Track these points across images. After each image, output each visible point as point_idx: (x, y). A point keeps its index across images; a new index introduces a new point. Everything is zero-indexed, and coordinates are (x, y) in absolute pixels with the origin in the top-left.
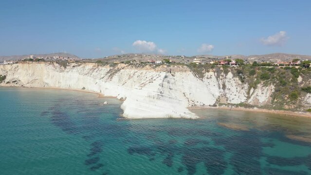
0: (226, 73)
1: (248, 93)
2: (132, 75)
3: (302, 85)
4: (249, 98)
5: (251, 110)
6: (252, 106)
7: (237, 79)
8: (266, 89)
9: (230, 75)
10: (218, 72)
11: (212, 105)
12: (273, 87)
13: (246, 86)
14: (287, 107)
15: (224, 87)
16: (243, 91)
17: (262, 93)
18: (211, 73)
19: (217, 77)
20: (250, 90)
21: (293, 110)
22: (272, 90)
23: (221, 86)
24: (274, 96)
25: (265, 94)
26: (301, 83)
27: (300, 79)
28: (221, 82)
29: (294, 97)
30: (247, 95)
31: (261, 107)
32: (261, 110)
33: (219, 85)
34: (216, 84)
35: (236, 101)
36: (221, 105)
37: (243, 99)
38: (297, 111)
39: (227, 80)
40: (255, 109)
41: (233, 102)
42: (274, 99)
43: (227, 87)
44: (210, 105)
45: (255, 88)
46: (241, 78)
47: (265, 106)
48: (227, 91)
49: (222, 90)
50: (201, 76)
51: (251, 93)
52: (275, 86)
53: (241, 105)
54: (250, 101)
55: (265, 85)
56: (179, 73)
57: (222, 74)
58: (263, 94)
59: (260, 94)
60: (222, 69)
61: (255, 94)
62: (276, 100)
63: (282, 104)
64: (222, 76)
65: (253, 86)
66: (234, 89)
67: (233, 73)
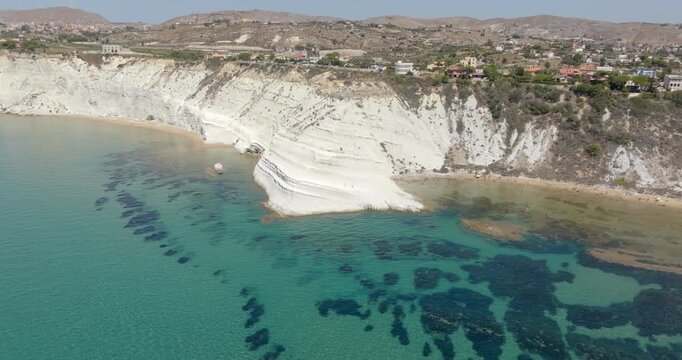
0: (464, 97)
1: (507, 142)
2: (259, 92)
3: (610, 128)
4: (508, 152)
5: (512, 178)
6: (516, 172)
7: (486, 109)
8: (541, 133)
9: (472, 101)
10: (448, 95)
11: (439, 169)
12: (555, 130)
13: (504, 124)
14: (580, 174)
15: (460, 127)
16: (498, 137)
17: (535, 143)
18: (434, 97)
19: (447, 105)
20: (509, 134)
21: (591, 183)
22: (552, 136)
23: (455, 126)
24: (555, 149)
25: (539, 144)
26: (608, 123)
27: (606, 116)
28: (454, 119)
29: (591, 152)
30: (505, 147)
31: (531, 175)
32: (531, 181)
33: (450, 122)
34: (445, 122)
35: (485, 160)
36: (456, 167)
37: (496, 155)
38: (596, 183)
39: (465, 113)
40: (522, 178)
41: (478, 162)
42: (557, 155)
43: (466, 129)
44: (435, 170)
45: (521, 131)
46: (491, 109)
47: (541, 172)
48: (465, 133)
49: (456, 134)
50: (415, 104)
51: (512, 142)
52: (559, 128)
53: (494, 167)
54: (512, 157)
55: (540, 125)
56: (371, 99)
57: (456, 99)
58: (535, 145)
59: (530, 144)
60: (455, 87)
61: (521, 144)
62: (559, 159)
63: (570, 167)
64: (457, 103)
65: (515, 126)
66: (478, 132)
67: (477, 97)
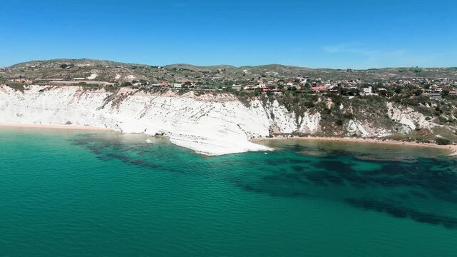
0: (272, 101)
1: (297, 122)
3: (344, 112)
4: (299, 126)
5: (305, 138)
6: (306, 135)
7: (284, 107)
8: (313, 117)
9: (276, 103)
10: (264, 100)
11: (268, 136)
12: (318, 114)
13: (293, 114)
14: (336, 133)
15: (273, 116)
16: (292, 120)
18: (257, 101)
19: (264, 105)
20: (297, 118)
21: (342, 136)
22: (319, 117)
23: (270, 116)
24: (321, 123)
25: (313, 122)
26: (343, 110)
27: (341, 107)
28: (268, 112)
29: (340, 123)
30: (296, 124)
31: (313, 135)
32: (314, 138)
33: (267, 114)
34: (264, 113)
35: (289, 131)
36: (276, 135)
37: (294, 128)
38: (345, 136)
39: (274, 109)
40: (309, 137)
41: (285, 132)
42: (323, 126)
43: (276, 116)
44: (266, 136)
45: (303, 116)
46: (286, 107)
47: (317, 134)
48: (275, 119)
49: (271, 120)
50: (248, 105)
51: (300, 122)
52: (321, 113)
53: (294, 134)
54: (301, 129)
55: (312, 113)
56: (229, 102)
57: (268, 102)
58: (311, 122)
59: (308, 122)
60: (266, 96)
61: (304, 123)
62: (324, 128)
63: (330, 131)
64: (269, 104)
65: (299, 114)
66: (282, 118)
67: (278, 101)
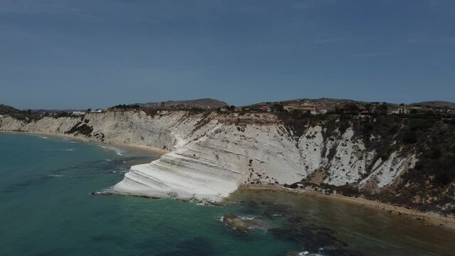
0: (344, 129)
1: (369, 168)
4: (365, 176)
6: (358, 193)
7: (360, 140)
8: (401, 161)
9: (349, 133)
10: (330, 127)
11: (291, 184)
13: (372, 153)
14: (418, 200)
15: (332, 154)
16: (363, 164)
17: (392, 170)
18: (318, 128)
19: (327, 136)
20: (374, 162)
22: (410, 164)
23: (327, 153)
24: (407, 176)
25: (395, 170)
28: (329, 145)
29: (445, 179)
30: (364, 172)
32: (367, 202)
33: (325, 149)
35: (339, 181)
37: (353, 179)
38: (433, 209)
39: (341, 142)
41: (333, 182)
43: (337, 155)
44: (285, 185)
45: (385, 159)
47: (385, 196)
48: (334, 162)
49: (326, 160)
51: (373, 168)
54: (362, 182)
55: (404, 154)
56: (254, 125)
57: (337, 130)
58: (391, 172)
59: (386, 170)
61: (379, 170)
62: (407, 185)
63: (413, 192)
64: (336, 134)
65: (383, 154)
66: (345, 159)
67: (355, 129)
